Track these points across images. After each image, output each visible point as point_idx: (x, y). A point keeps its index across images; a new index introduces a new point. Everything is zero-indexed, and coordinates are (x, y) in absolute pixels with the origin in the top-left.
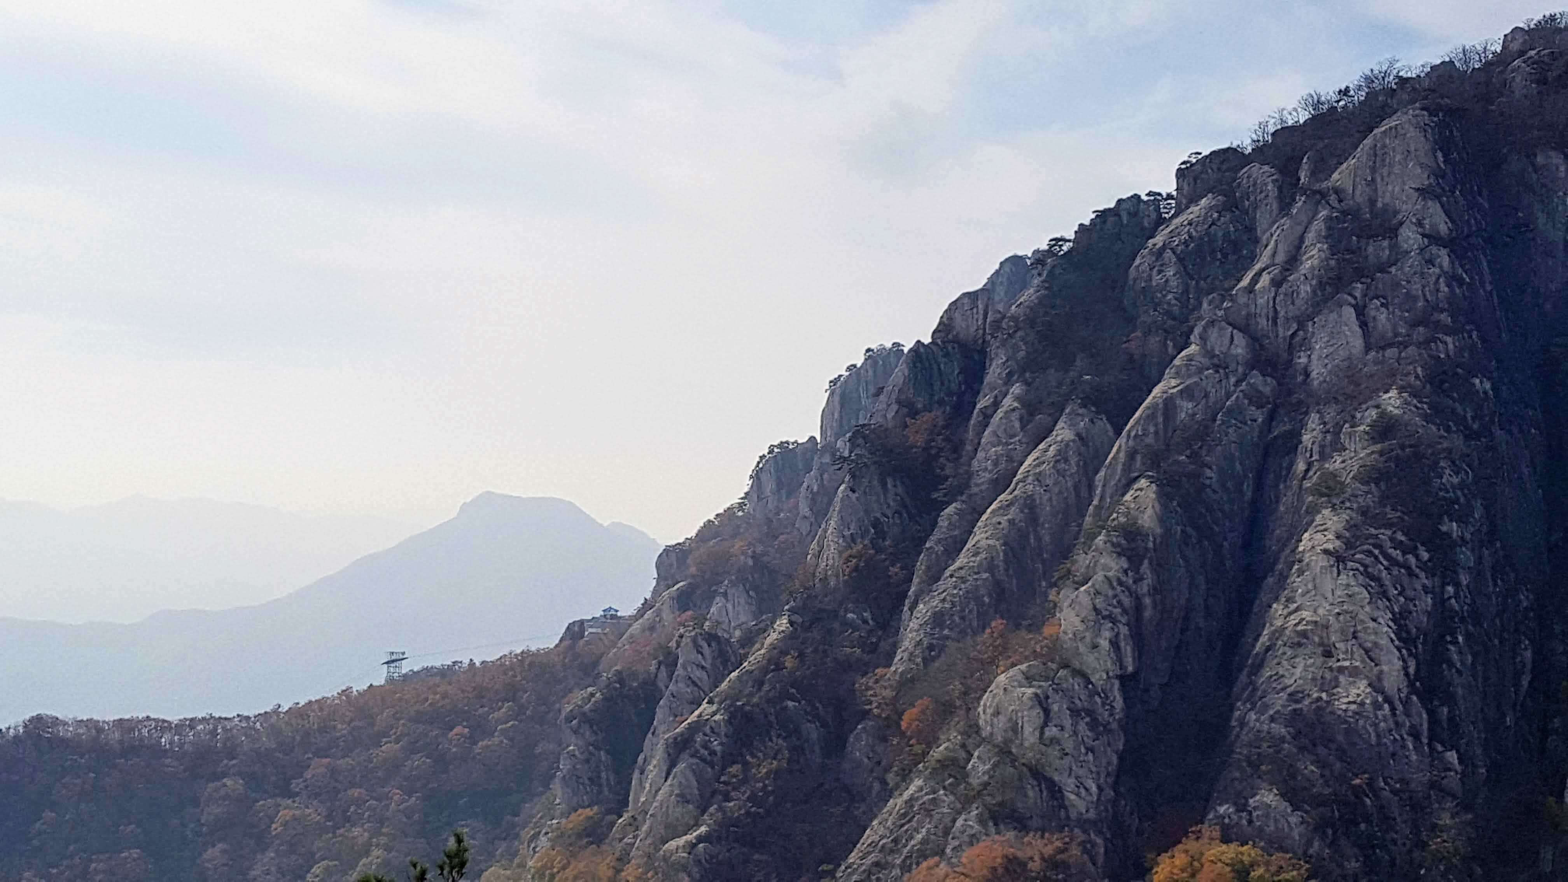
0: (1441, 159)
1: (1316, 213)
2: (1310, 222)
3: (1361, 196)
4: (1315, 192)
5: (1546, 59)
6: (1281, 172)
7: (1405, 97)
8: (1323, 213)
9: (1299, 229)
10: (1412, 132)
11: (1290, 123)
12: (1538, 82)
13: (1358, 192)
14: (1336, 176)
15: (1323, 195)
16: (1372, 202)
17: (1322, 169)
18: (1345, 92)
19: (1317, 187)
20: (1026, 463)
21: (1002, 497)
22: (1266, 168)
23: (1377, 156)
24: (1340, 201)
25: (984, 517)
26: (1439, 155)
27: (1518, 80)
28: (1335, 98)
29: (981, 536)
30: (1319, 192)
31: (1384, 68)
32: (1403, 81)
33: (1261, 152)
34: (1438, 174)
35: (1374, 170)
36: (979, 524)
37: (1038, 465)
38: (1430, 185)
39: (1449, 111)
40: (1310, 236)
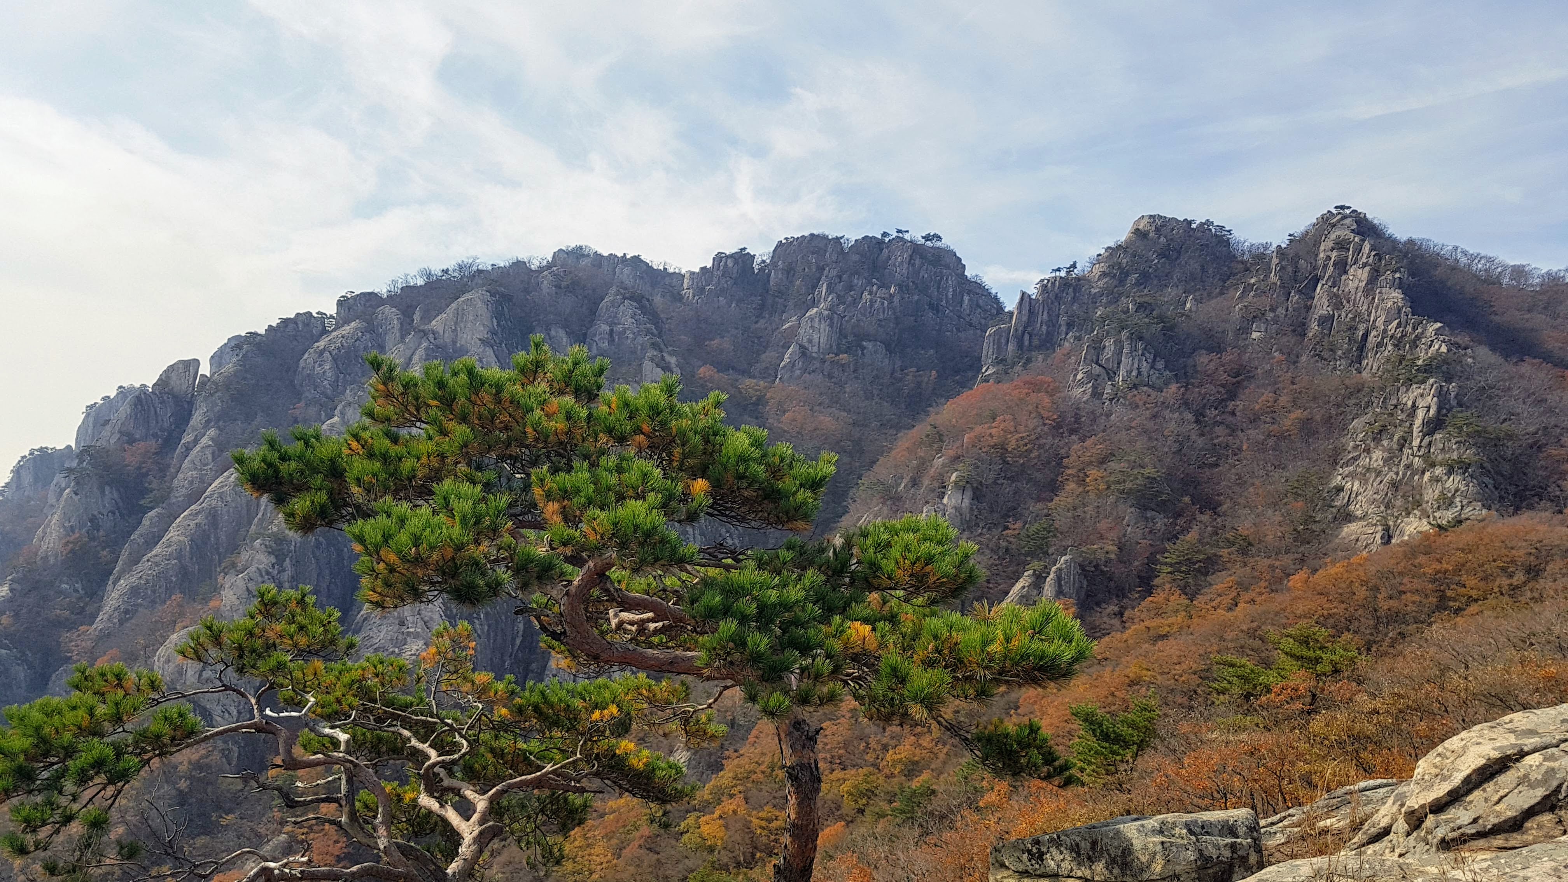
0: (495, 323)
1: (420, 344)
2: (417, 349)
3: (448, 337)
4: (420, 331)
5: (562, 274)
6: (403, 314)
7: (480, 282)
8: (425, 344)
9: (408, 353)
10: (480, 304)
11: (412, 284)
12: (556, 286)
13: (446, 335)
14: (434, 323)
15: (425, 333)
16: (454, 342)
17: (427, 317)
18: (446, 271)
19: (421, 328)
20: (213, 485)
21: (193, 507)
22: (394, 309)
23: (459, 315)
24: (435, 339)
25: (178, 520)
26: (495, 321)
27: (545, 282)
28: (440, 274)
29: (174, 534)
30: (423, 331)
31: (470, 261)
32: (480, 272)
33: (392, 299)
34: (494, 333)
35: (456, 323)
36: (174, 525)
37: (222, 487)
38: (487, 338)
39: (503, 296)
40: (416, 358)
